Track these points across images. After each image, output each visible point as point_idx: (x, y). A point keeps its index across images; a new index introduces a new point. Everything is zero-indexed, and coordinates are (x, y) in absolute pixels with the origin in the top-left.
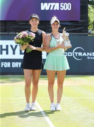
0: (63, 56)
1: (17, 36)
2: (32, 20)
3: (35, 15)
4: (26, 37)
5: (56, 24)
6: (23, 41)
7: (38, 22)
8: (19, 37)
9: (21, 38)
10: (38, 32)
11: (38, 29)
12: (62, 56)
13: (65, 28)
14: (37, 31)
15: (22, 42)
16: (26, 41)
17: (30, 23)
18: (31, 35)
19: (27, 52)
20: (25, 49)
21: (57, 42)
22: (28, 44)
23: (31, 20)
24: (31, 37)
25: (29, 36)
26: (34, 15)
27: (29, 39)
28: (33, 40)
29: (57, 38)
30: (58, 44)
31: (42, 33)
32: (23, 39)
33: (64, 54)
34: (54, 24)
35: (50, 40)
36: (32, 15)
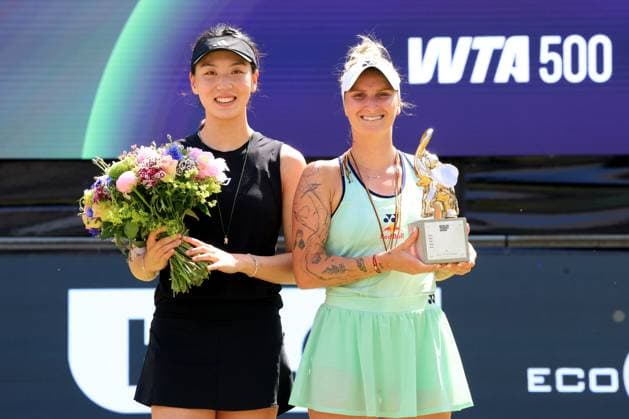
0: (425, 313)
1: (103, 179)
2: (206, 69)
3: (226, 34)
4: (162, 186)
5: (371, 90)
6: (147, 210)
7: (249, 81)
8: (113, 183)
9: (132, 194)
10: (251, 149)
11: (250, 132)
12: (420, 311)
14: (246, 146)
15: (138, 217)
16: (163, 214)
17: (195, 91)
18: (194, 171)
19: (175, 288)
20: (161, 266)
22: (176, 234)
23: (201, 71)
24: (199, 180)
25: (181, 178)
26: (220, 31)
27: (182, 199)
28: (209, 199)
30: (387, 233)
31: (278, 158)
32: (142, 198)
33: (430, 302)
34: (359, 95)
35: (331, 203)
36: (211, 37)
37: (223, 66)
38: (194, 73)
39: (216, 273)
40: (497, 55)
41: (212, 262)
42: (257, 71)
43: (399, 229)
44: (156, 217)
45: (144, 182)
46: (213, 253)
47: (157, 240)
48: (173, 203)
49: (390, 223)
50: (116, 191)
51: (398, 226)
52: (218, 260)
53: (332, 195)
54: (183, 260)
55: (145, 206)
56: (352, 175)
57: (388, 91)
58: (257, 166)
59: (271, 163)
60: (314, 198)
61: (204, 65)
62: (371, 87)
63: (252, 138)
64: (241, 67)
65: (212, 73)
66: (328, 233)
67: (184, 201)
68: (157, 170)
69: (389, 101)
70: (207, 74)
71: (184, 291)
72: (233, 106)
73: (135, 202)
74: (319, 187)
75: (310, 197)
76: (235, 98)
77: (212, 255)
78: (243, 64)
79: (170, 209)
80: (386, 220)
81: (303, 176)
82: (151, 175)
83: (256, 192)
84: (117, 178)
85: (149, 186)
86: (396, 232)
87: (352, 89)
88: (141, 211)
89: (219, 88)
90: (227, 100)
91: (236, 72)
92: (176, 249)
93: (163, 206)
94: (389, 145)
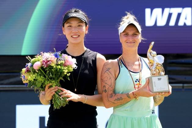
2: (68, 25)
3: (75, 11)
4: (51, 67)
5: (131, 32)
6: (45, 77)
7: (84, 29)
8: (32, 66)
9: (39, 70)
11: (85, 49)
13: (153, 43)
14: (83, 54)
15: (41, 79)
16: (51, 78)
17: (64, 33)
18: (63, 62)
21: (135, 80)
23: (66, 25)
26: (73, 10)
27: (58, 73)
28: (68, 73)
29: (134, 69)
30: (136, 86)
31: (96, 58)
32: (43, 72)
33: (153, 113)
34: (126, 34)
35: (115, 75)
36: (70, 13)
37: (74, 23)
38: (64, 26)
39: (71, 102)
40: (179, 15)
41: (69, 97)
42: (88, 26)
43: (141, 85)
44: (48, 80)
45: (43, 65)
46: (70, 94)
47: (49, 88)
48: (55, 74)
49: (138, 83)
50: (33, 69)
51: (140, 83)
52: (71, 96)
53: (115, 72)
54: (58, 96)
55: (44, 75)
56: (123, 65)
57: (137, 33)
58: (88, 62)
59: (93, 61)
60: (109, 73)
61: (67, 23)
62: (130, 31)
63: (86, 51)
64: (81, 24)
65: (70, 26)
66: (115, 86)
67: (59, 74)
68: (49, 61)
69: (137, 37)
70: (68, 26)
71: (58, 108)
72: (78, 39)
73: (40, 73)
74: (111, 69)
75: (107, 73)
76: (79, 36)
77: (69, 95)
78: (82, 23)
79: (54, 76)
80: (136, 81)
81: (104, 65)
82: (46, 63)
83: (87, 72)
84: (34, 64)
85: (45, 67)
86: (140, 86)
87: (124, 32)
88: (42, 77)
89: (73, 32)
90: (76, 36)
91: (79, 26)
92: (55, 92)
93: (51, 75)
94: (136, 54)
